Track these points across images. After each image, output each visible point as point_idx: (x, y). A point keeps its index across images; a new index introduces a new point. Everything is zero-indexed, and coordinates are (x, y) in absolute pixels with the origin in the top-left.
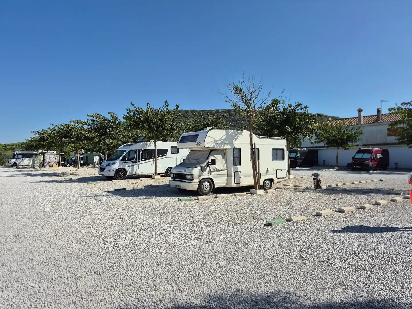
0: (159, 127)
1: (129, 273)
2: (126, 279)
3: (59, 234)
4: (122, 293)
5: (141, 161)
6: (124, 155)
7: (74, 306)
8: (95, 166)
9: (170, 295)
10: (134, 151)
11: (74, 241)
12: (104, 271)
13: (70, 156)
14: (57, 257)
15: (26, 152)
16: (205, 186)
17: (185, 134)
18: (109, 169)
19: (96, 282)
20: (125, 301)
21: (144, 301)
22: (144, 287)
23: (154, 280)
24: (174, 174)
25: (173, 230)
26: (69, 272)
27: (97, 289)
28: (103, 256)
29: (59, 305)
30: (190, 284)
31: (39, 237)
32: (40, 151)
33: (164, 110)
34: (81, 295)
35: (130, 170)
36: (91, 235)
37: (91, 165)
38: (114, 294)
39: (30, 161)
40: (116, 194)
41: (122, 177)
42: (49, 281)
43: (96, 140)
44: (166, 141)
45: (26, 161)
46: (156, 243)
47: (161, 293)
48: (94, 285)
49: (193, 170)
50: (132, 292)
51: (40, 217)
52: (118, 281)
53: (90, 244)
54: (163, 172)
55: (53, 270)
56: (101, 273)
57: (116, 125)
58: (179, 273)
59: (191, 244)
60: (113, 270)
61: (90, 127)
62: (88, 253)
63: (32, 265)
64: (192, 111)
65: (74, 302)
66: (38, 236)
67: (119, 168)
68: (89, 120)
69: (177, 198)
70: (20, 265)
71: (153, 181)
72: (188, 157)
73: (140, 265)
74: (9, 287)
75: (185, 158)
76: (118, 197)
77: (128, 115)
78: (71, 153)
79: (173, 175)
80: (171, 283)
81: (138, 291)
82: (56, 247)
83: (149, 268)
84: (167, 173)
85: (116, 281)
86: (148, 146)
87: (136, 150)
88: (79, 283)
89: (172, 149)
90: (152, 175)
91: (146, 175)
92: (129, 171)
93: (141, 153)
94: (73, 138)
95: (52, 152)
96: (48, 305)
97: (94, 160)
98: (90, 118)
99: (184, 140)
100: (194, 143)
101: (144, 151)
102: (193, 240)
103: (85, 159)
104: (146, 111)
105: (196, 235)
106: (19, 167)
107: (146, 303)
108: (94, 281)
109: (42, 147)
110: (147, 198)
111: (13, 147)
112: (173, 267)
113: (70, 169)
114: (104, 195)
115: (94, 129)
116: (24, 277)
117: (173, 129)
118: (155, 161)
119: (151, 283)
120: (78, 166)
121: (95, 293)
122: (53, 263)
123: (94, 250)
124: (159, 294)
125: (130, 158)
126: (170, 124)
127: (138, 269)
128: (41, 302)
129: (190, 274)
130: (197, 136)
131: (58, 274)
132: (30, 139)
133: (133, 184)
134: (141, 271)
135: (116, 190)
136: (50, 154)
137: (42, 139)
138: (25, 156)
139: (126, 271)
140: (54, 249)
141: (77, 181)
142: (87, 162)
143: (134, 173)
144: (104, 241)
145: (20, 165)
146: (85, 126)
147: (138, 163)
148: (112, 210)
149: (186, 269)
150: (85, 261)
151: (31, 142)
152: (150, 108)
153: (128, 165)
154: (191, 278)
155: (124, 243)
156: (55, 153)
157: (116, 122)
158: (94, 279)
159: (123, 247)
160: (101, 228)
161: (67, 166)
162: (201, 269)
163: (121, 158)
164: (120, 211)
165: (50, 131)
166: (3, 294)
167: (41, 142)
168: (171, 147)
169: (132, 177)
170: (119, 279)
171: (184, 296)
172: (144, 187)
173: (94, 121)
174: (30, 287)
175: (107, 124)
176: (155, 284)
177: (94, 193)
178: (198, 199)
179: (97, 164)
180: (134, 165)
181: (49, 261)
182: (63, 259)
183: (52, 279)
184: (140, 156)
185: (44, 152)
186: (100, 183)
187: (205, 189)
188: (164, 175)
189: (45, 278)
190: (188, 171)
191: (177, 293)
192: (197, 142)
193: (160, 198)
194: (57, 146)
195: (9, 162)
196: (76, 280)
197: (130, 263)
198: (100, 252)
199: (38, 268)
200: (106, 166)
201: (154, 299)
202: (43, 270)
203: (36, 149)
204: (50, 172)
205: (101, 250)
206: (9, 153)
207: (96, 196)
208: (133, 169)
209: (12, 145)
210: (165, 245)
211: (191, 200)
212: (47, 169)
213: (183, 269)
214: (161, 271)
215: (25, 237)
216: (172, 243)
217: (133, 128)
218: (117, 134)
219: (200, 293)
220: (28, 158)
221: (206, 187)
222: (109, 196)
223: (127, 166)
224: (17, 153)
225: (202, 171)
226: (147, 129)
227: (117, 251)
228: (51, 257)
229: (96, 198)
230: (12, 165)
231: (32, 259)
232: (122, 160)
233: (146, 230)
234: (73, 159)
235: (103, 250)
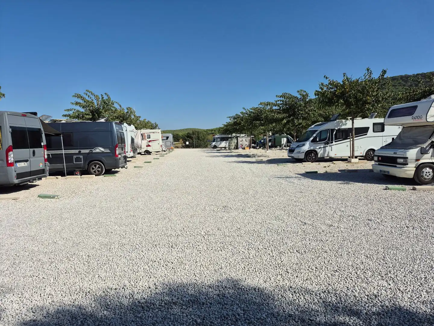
0: (357, 100)
1: (334, 259)
2: (331, 264)
3: (258, 210)
4: (328, 277)
5: (334, 142)
6: (315, 135)
7: (281, 278)
8: (282, 148)
9: (387, 292)
10: (327, 131)
11: (272, 217)
12: (306, 251)
13: (259, 138)
14: (260, 230)
15: (223, 136)
16: (425, 174)
17: (395, 107)
18: (299, 151)
19: (299, 260)
20: (333, 286)
21: (354, 291)
22: (353, 277)
23: (364, 272)
24: (378, 156)
25: (382, 221)
26: (272, 245)
27: (301, 267)
28: (303, 236)
29: (268, 273)
30: (414, 286)
31: (243, 210)
32: (234, 135)
33: (365, 79)
34: (287, 270)
35: (322, 152)
36: (288, 214)
37: (278, 147)
38: (319, 276)
39: (226, 144)
40: (308, 177)
41: (313, 159)
42: (256, 250)
43: (285, 121)
44: (367, 117)
45: (223, 144)
46: (361, 233)
47: (375, 287)
48: (298, 263)
49: (407, 152)
50: (340, 279)
51: (241, 193)
52: (322, 264)
53: (288, 223)
54: (361, 155)
55: (258, 241)
56: (303, 253)
57: (305, 104)
58: (397, 271)
59: (409, 242)
60: (315, 252)
61: (279, 108)
62: (287, 231)
63: (240, 233)
64: (402, 77)
65: (280, 274)
66: (241, 209)
67: (309, 149)
68: (278, 101)
69: (384, 186)
70: (231, 231)
71: (349, 164)
72: (399, 136)
73: (346, 254)
74: (225, 248)
75: (395, 137)
76: (310, 180)
77: (320, 90)
78: (260, 136)
79: (378, 159)
80: (387, 280)
81: (346, 279)
82: (258, 221)
83: (356, 259)
84: (367, 156)
85: (320, 264)
86: (344, 125)
87: (329, 130)
88: (283, 257)
89: (375, 127)
90: (348, 158)
91: (340, 158)
92: (320, 153)
93: (334, 133)
94: (262, 120)
95: (244, 135)
96: (258, 271)
97: (281, 142)
98: (279, 99)
99: (394, 114)
100: (410, 117)
101: (339, 131)
102: (411, 236)
103: (273, 141)
104: (342, 83)
105: (415, 232)
106: (219, 149)
107: (357, 293)
108: (297, 259)
109: (236, 131)
110: (344, 184)
111: (212, 132)
112: (388, 263)
113: (259, 151)
114: (296, 177)
115: (284, 110)
116: (236, 243)
117: (378, 102)
118: (352, 142)
119: (360, 274)
120: (267, 148)
121: (300, 271)
122: (257, 235)
123: (293, 229)
124: (372, 288)
125: (321, 138)
126: (373, 96)
127: (343, 256)
128: (252, 267)
129: (413, 275)
130: (416, 107)
131: (262, 246)
132: (226, 124)
133: (325, 167)
134: (347, 259)
135: (307, 173)
136: (243, 137)
137: (235, 124)
138: (223, 139)
139: (330, 256)
140: (256, 222)
141: (267, 163)
142: (275, 144)
143: (326, 155)
144: (302, 222)
145: (219, 148)
146: (274, 108)
147: (331, 144)
148: (306, 192)
149: (406, 269)
150: (285, 238)
151: (227, 126)
152: (347, 79)
153: (319, 146)
154: (413, 279)
155: (324, 227)
156: (246, 136)
157: (306, 100)
158: (297, 257)
159: (323, 231)
160: (297, 209)
161: (257, 148)
162: (428, 272)
163: (312, 139)
164: (314, 194)
165: (242, 116)
166: (222, 253)
167: (235, 127)
168: (374, 124)
169: (323, 160)
170: (323, 262)
171: (406, 298)
172: (339, 171)
173: (283, 101)
174: (241, 252)
175: (296, 103)
176: (366, 277)
177: (285, 175)
178: (414, 189)
179: (285, 146)
180: (325, 147)
181: (254, 232)
182: (265, 233)
183: (259, 249)
184: (334, 136)
185: (237, 135)
186: (290, 165)
187: (426, 177)
188: (363, 158)
189: (253, 246)
190: (400, 153)
191: (396, 292)
192: (414, 115)
193: (360, 184)
194: (248, 129)
195: (211, 145)
196: (279, 254)
197: (333, 249)
198: (299, 232)
199: (245, 237)
200: (295, 148)
201: (367, 292)
202: (249, 239)
203: (231, 133)
204: (243, 154)
205: (300, 230)
206: (210, 137)
207: (288, 177)
208: (325, 151)
209: (212, 130)
210: (374, 236)
211: (403, 190)
212: (240, 151)
213: (401, 267)
214: (371, 264)
215: (231, 209)
216: (382, 236)
217: (326, 105)
218: (307, 113)
219: (429, 300)
220: (225, 141)
221: (428, 174)
222: (301, 179)
223: (318, 148)
224: (217, 137)
225: (422, 154)
226: (342, 105)
227: (317, 234)
228: (255, 229)
229: (287, 179)
230: (213, 148)
231: (240, 228)
232: (312, 141)
233: (347, 217)
234: (262, 141)
235: (302, 231)
